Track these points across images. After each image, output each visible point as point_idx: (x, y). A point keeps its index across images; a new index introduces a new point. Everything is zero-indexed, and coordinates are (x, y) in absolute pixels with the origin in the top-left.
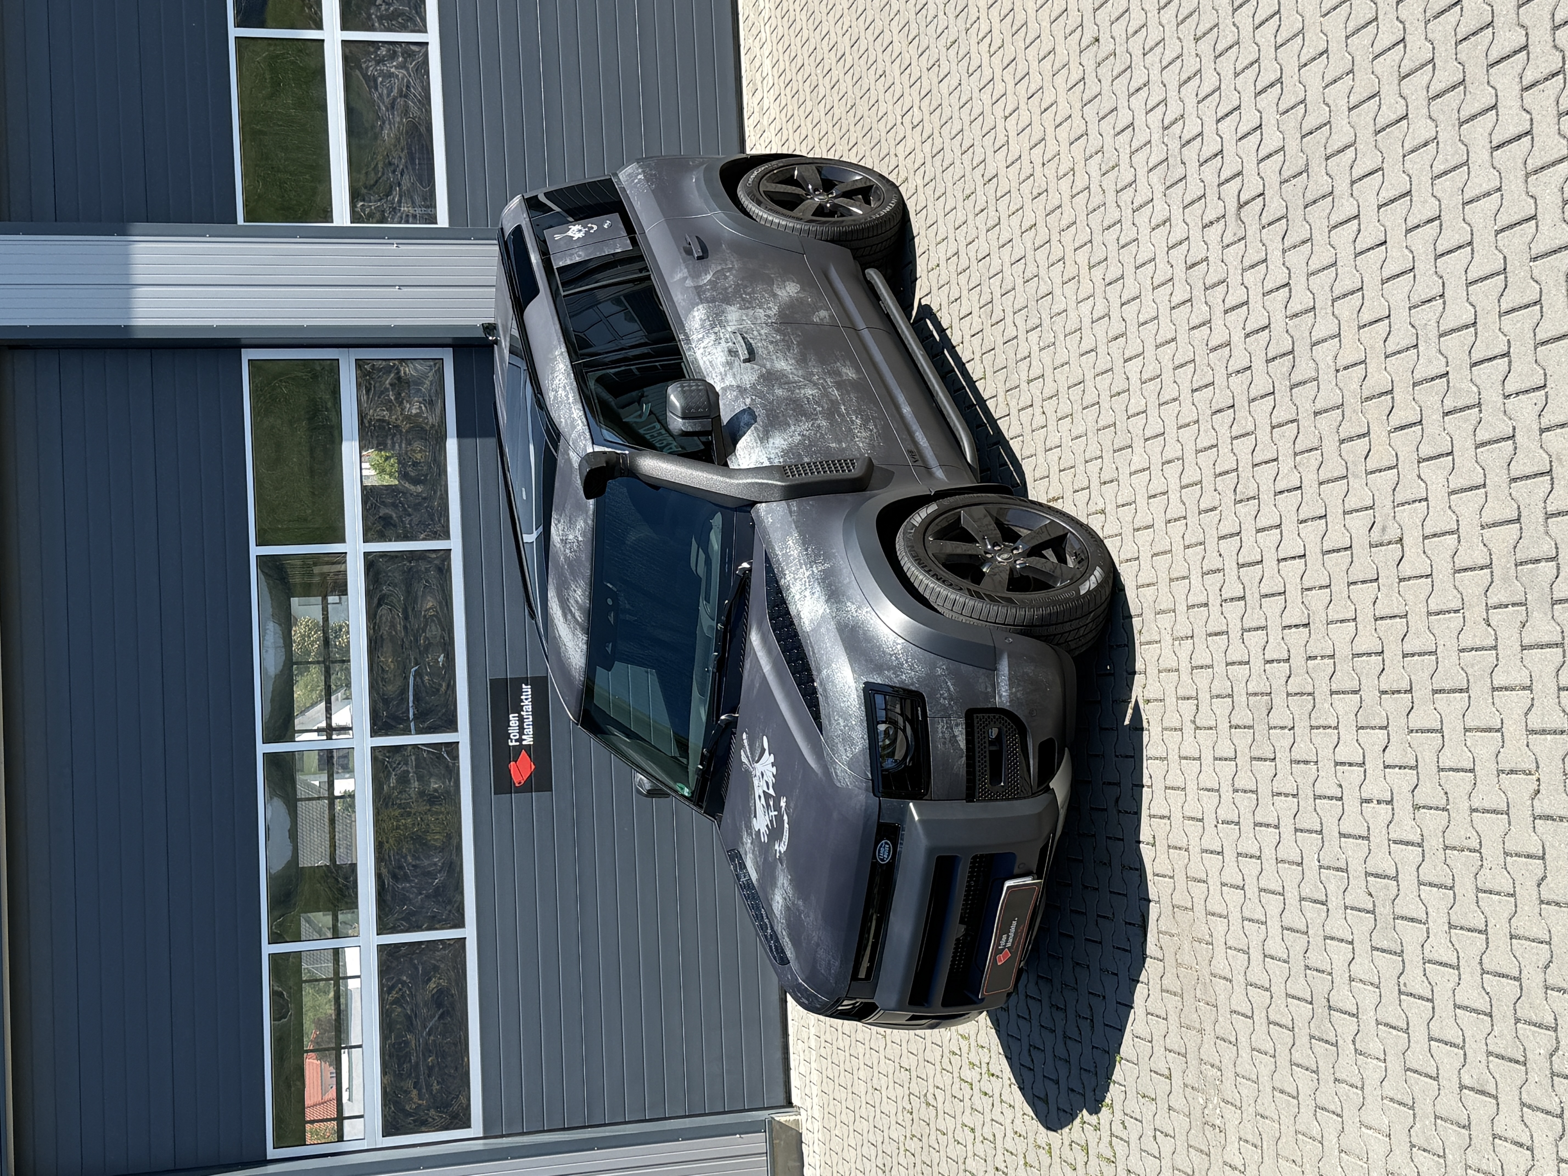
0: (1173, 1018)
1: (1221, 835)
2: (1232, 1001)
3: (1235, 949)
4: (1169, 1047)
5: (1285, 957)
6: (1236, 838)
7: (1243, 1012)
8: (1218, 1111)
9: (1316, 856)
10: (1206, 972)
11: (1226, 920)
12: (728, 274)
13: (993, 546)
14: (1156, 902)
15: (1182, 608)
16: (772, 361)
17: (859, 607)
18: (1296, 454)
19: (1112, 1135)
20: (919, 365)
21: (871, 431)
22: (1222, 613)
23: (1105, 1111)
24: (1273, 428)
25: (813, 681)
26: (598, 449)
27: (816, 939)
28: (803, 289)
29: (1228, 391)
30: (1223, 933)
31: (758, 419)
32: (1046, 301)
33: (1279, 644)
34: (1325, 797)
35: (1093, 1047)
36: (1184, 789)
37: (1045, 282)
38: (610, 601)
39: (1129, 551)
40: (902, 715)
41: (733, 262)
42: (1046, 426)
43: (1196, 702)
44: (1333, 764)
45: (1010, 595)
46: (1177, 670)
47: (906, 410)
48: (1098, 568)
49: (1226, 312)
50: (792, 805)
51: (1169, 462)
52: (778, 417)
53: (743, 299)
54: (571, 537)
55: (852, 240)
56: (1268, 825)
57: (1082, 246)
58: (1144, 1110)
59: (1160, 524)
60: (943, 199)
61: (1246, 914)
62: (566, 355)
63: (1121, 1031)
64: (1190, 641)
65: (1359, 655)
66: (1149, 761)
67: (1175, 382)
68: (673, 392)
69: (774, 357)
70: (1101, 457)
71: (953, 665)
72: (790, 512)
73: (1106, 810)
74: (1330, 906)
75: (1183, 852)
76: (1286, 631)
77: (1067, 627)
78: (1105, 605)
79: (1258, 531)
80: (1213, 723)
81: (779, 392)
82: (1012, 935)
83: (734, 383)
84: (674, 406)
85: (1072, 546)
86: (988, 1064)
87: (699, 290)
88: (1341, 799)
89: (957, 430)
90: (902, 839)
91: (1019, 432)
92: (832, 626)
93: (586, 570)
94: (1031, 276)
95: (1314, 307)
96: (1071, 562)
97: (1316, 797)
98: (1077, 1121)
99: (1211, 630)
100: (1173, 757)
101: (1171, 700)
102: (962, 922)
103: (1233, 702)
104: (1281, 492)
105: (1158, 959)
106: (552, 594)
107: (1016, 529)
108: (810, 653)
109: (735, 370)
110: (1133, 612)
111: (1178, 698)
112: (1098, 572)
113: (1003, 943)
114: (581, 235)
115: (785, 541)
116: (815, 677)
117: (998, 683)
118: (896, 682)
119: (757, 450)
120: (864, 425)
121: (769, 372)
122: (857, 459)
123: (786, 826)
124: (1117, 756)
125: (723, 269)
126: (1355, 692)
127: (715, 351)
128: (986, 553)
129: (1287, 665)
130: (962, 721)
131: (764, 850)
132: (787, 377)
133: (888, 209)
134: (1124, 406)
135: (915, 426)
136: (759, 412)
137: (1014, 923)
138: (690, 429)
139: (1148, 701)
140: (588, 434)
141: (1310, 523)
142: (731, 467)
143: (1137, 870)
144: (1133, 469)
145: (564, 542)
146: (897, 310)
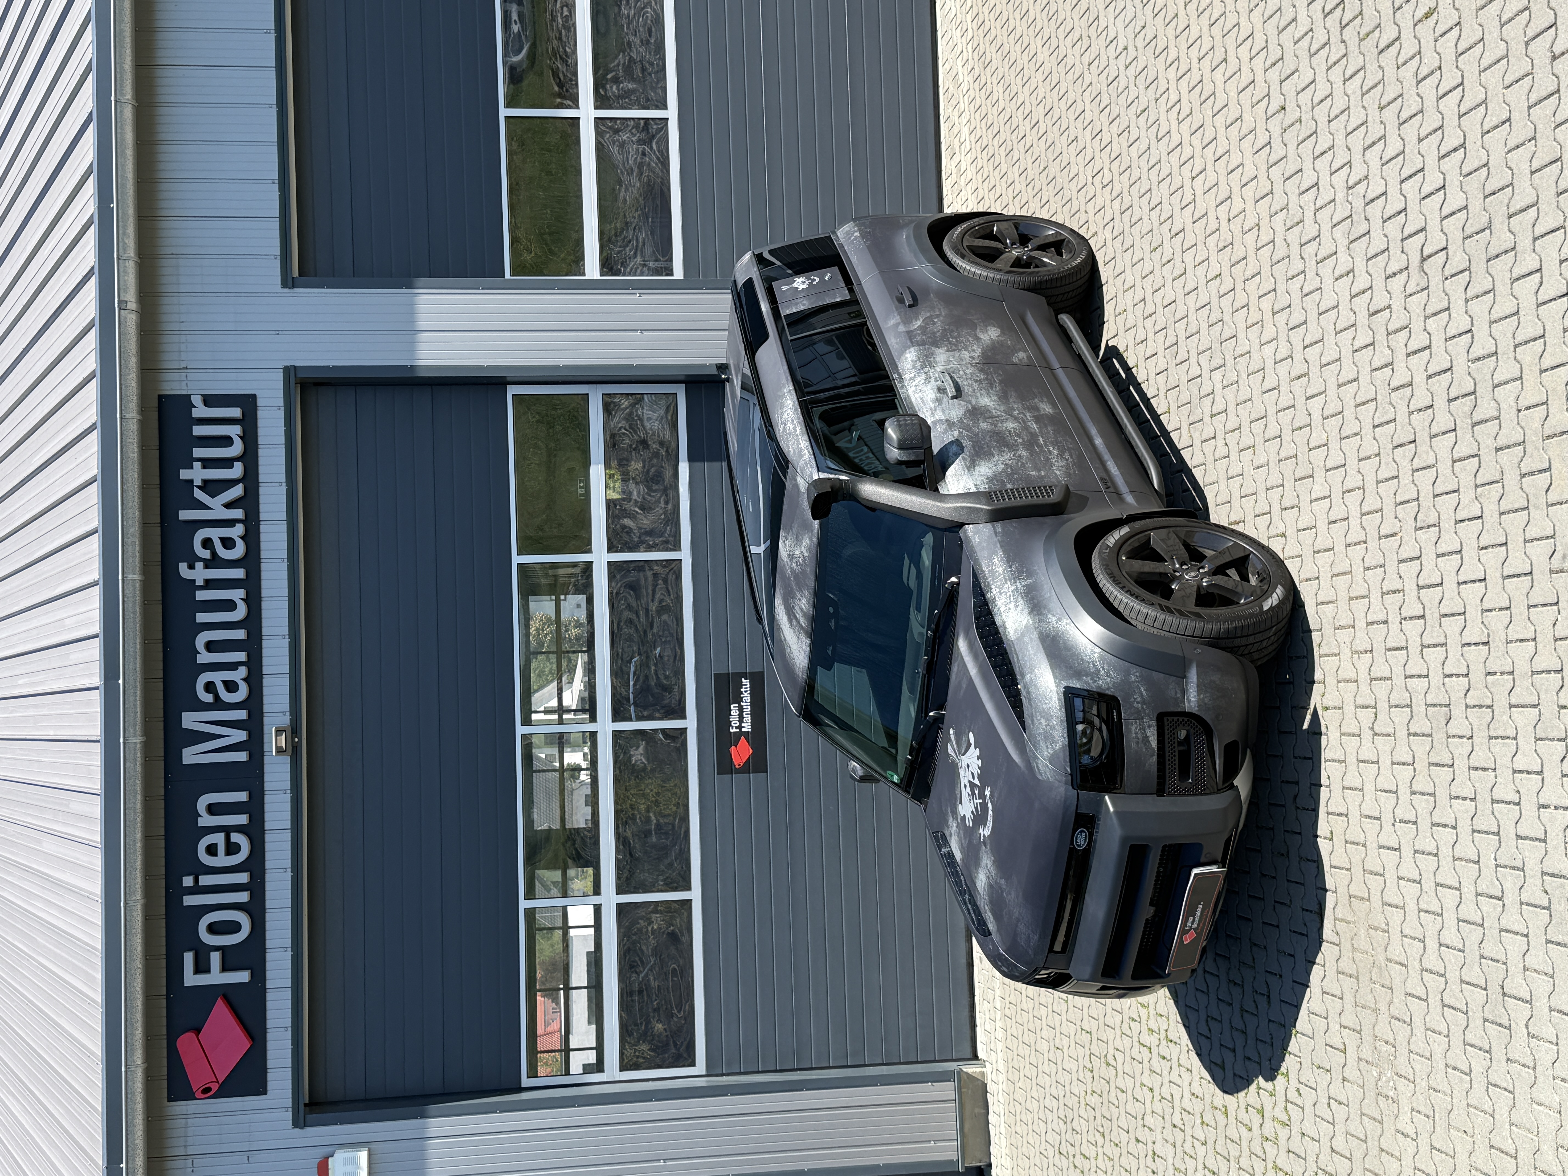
0: (1349, 998)
1: (1398, 833)
2: (1407, 985)
3: (1411, 937)
4: (1344, 1023)
5: (1461, 946)
6: (1413, 837)
7: (1418, 994)
8: (1391, 1084)
9: (1493, 855)
10: (1381, 958)
11: (1402, 911)
12: (936, 320)
13: (1181, 565)
14: (1333, 892)
15: (1361, 624)
16: (977, 397)
17: (1059, 619)
18: (1477, 486)
19: (1287, 1101)
20: (1109, 401)
21: (1067, 460)
22: (1401, 630)
23: (1280, 1080)
24: (1454, 461)
25: (1017, 684)
26: (823, 475)
27: (1017, 914)
28: (1003, 333)
29: (1410, 428)
30: (1399, 922)
31: (966, 450)
32: (1230, 343)
33: (1459, 660)
34: (1503, 802)
35: (1270, 1021)
36: (1362, 790)
37: (1229, 327)
38: (831, 610)
39: (1309, 570)
40: (1098, 716)
41: (940, 309)
42: (1228, 456)
43: (1374, 710)
44: (1511, 772)
45: (1198, 610)
46: (1356, 681)
47: (1098, 441)
48: (1279, 586)
49: (1408, 355)
50: (996, 794)
51: (1349, 491)
52: (983, 448)
53: (950, 343)
54: (797, 552)
55: (1047, 288)
56: (1445, 826)
57: (1266, 294)
58: (1319, 1080)
59: (1340, 547)
60: (1131, 251)
61: (1423, 906)
62: (793, 392)
63: (1298, 1007)
64: (1369, 655)
65: (1538, 672)
66: (1327, 763)
67: (1357, 418)
68: (890, 426)
69: (979, 394)
70: (1282, 485)
71: (1146, 672)
72: (996, 533)
73: (1284, 806)
74: (1506, 901)
75: (1360, 847)
76: (1466, 648)
77: (1251, 640)
78: (1286, 620)
79: (1438, 556)
80: (1391, 731)
81: (984, 425)
82: (1197, 917)
83: (943, 417)
84: (891, 438)
85: (1254, 564)
86: (1166, 1031)
87: (910, 335)
88: (1518, 804)
89: (1145, 459)
90: (1098, 828)
91: (1202, 461)
92: (1035, 635)
93: (811, 582)
94: (1215, 320)
95: (1496, 353)
96: (1253, 580)
97: (1494, 801)
98: (1253, 1087)
99: (1390, 644)
100: (1351, 759)
101: (1349, 708)
102: (1151, 905)
103: (1412, 712)
104: (1461, 521)
105: (1334, 944)
106: (778, 602)
107: (1201, 550)
108: (1014, 660)
109: (944, 406)
110: (1312, 627)
111: (1356, 707)
112: (1279, 590)
113: (1189, 924)
114: (805, 286)
115: (990, 559)
116: (1019, 681)
117: (1187, 690)
118: (1093, 687)
119: (964, 478)
120: (1061, 455)
121: (974, 408)
122: (1056, 486)
123: (990, 812)
124: (1296, 758)
125: (931, 316)
126: (1535, 706)
127: (925, 389)
128: (1175, 571)
129: (1467, 679)
130: (1154, 723)
131: (969, 833)
132: (990, 412)
133: (1079, 260)
134: (1306, 439)
135: (1107, 456)
136: (966, 443)
137: (1200, 907)
138: (905, 458)
139: (1326, 709)
140: (814, 462)
141: (1490, 550)
142: (941, 492)
143: (1314, 861)
144: (1313, 497)
145: (791, 556)
146: (1088, 350)
